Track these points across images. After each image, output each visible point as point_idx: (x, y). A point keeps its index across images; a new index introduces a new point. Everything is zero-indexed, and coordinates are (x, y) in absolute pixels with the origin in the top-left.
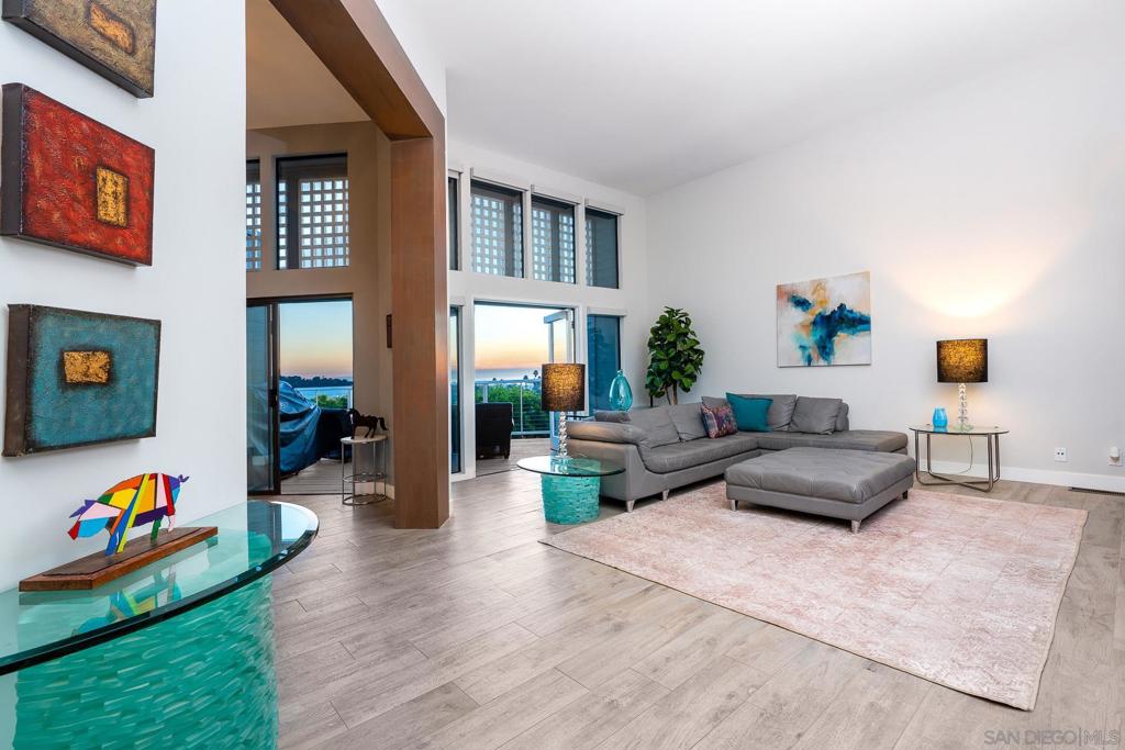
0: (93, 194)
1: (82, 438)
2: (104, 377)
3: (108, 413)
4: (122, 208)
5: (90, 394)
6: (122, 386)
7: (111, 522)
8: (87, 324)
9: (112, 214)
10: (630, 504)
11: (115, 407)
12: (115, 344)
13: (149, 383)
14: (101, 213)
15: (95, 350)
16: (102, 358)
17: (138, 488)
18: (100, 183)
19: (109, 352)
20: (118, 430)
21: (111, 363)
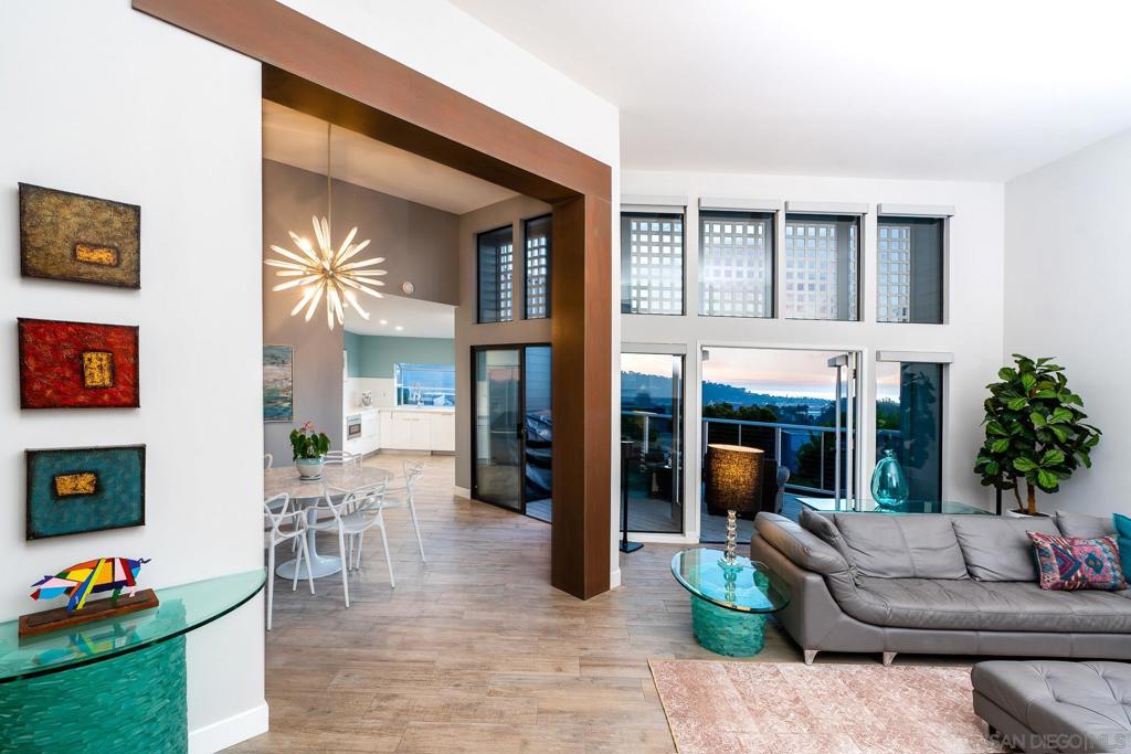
0: (80, 371)
1: (73, 529)
2: (92, 489)
3: (97, 512)
4: (107, 374)
5: (79, 502)
6: (108, 494)
7: (69, 590)
8: (73, 457)
9: (98, 380)
10: (810, 654)
11: (103, 508)
12: (100, 467)
13: (136, 489)
14: (89, 382)
15: (81, 473)
16: (89, 477)
17: (94, 569)
18: (87, 362)
19: (96, 474)
20: (107, 523)
21: (98, 480)
